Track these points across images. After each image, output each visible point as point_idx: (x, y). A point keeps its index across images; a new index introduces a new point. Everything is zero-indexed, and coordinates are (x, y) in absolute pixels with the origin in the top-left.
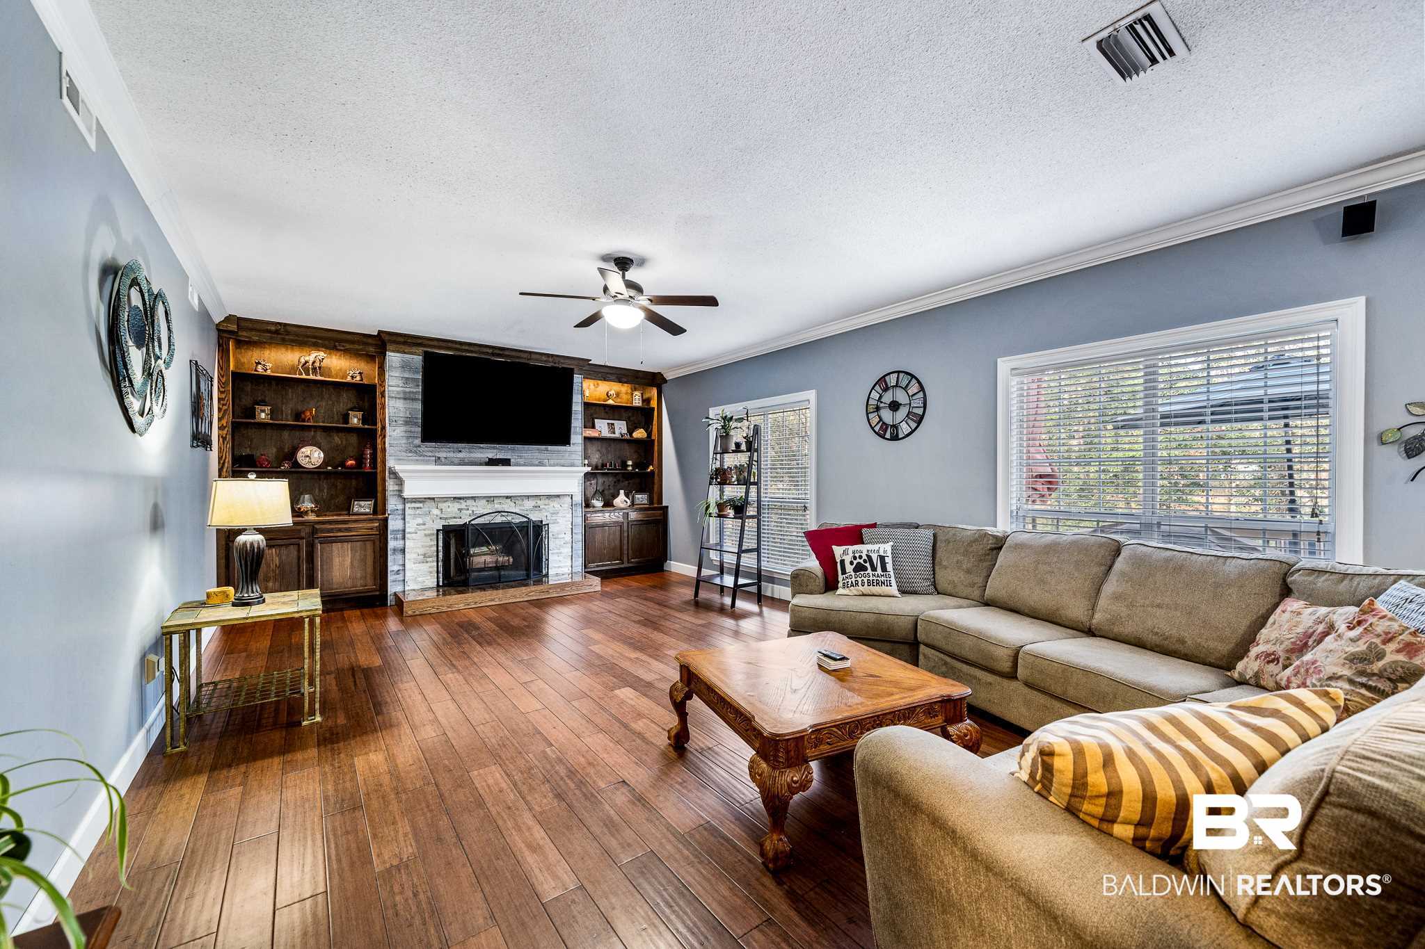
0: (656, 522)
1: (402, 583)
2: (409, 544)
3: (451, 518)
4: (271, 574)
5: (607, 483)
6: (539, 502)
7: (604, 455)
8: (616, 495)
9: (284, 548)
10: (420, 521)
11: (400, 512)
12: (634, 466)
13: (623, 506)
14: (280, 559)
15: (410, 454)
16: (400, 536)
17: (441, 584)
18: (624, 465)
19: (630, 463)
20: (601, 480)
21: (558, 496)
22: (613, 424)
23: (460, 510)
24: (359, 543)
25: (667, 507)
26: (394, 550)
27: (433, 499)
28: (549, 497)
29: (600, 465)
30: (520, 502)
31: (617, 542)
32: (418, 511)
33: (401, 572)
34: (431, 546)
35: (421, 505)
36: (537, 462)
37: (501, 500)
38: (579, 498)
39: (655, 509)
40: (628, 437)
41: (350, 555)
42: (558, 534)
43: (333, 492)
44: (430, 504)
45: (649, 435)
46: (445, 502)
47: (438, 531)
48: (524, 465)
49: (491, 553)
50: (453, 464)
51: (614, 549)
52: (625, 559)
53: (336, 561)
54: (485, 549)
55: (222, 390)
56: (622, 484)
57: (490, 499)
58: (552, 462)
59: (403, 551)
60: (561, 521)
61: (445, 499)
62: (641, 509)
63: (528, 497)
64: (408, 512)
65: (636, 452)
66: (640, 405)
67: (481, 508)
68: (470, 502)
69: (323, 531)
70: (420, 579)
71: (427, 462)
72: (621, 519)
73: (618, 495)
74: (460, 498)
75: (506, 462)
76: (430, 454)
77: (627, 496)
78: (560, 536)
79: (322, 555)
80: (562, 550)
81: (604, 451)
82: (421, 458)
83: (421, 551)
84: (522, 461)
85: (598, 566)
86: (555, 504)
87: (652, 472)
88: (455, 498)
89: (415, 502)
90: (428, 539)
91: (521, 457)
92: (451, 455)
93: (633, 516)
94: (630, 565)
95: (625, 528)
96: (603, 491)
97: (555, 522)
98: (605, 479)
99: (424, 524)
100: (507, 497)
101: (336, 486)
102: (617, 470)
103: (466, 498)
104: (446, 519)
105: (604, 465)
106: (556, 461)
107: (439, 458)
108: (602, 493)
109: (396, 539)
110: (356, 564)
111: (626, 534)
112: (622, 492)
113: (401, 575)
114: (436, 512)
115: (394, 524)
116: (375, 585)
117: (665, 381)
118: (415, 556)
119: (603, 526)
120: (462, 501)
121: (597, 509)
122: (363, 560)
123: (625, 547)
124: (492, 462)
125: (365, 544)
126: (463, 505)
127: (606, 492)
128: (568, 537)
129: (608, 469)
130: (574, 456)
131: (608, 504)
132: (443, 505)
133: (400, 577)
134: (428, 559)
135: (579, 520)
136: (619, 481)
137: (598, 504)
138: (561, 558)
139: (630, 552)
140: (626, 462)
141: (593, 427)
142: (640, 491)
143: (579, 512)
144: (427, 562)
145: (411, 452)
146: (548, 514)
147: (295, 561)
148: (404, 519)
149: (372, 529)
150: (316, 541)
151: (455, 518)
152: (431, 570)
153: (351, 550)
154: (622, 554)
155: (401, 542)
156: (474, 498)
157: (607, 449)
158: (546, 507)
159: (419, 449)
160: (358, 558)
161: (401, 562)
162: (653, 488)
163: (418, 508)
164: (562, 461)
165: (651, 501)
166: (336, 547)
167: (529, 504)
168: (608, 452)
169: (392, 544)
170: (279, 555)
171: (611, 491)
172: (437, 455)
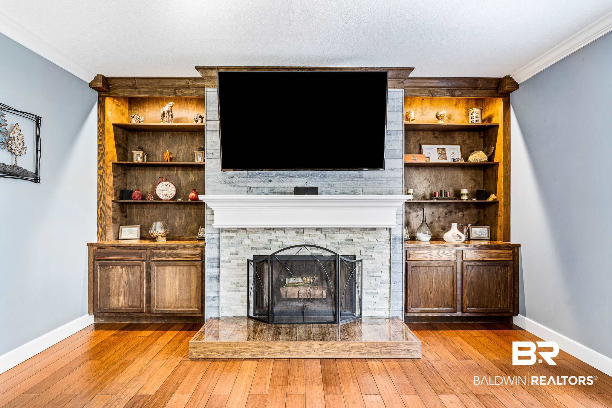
0: (503, 265)
1: (217, 309)
2: (223, 272)
3: (261, 249)
4: (122, 290)
5: (437, 215)
6: (351, 235)
7: (432, 183)
8: (446, 228)
9: (130, 268)
10: (233, 250)
11: (216, 241)
12: (471, 195)
13: (456, 241)
14: (128, 277)
15: (225, 185)
16: (215, 264)
17: (251, 314)
18: (458, 194)
19: (464, 191)
20: (428, 211)
21: (374, 229)
22: (444, 149)
23: (270, 241)
24: (185, 268)
25: (518, 246)
26: (211, 277)
27: (245, 229)
28: (363, 230)
29: (428, 196)
30: (331, 235)
31: (448, 286)
32: (231, 241)
33: (216, 299)
34: (243, 276)
35: (234, 235)
36: (350, 191)
37: (312, 233)
38: (399, 231)
39: (499, 247)
40: (463, 162)
41: (178, 278)
42: (373, 272)
43: (189, 220)
44: (241, 233)
45: (491, 158)
46: (255, 232)
47: (249, 261)
48: (336, 193)
49: (306, 284)
50: (263, 193)
51: (444, 292)
52: (459, 306)
53: (168, 282)
54: (299, 280)
55: (100, 138)
56: (454, 216)
57: (299, 231)
58: (366, 190)
59: (218, 278)
60: (377, 257)
61: (256, 230)
62: (480, 247)
63: (340, 229)
64: (223, 241)
65: (472, 179)
66: (479, 122)
67: (291, 239)
68: (280, 233)
69: (157, 255)
70: (233, 307)
71: (240, 193)
72: (453, 258)
73: (450, 227)
74: (270, 229)
75: (313, 191)
76: (242, 184)
77: (461, 229)
78: (375, 274)
79: (157, 276)
80: (378, 290)
81: (433, 179)
82: (235, 189)
83: (234, 280)
84: (333, 190)
85: (422, 312)
86: (370, 238)
87: (495, 202)
88: (265, 229)
89: (229, 231)
90: (241, 267)
91: (332, 186)
92: (262, 185)
93: (470, 255)
94: (465, 314)
95: (459, 269)
96: (432, 223)
97: (371, 258)
98: (434, 209)
99: (237, 254)
100: (317, 229)
101: (191, 216)
102: (450, 199)
103: (275, 229)
104: (257, 249)
105: (432, 195)
106: (371, 190)
107: (250, 188)
108: (430, 226)
109: (212, 267)
110: (183, 287)
111: (459, 277)
112: (454, 225)
113: (216, 302)
114: (247, 242)
115: (210, 253)
116: (198, 308)
117: (516, 86)
118: (228, 284)
119: (429, 266)
120: (271, 232)
121: (422, 244)
122: (189, 284)
123: (459, 292)
124: (299, 191)
125: (190, 269)
126: (273, 235)
127: (436, 224)
128: (385, 277)
129: (437, 199)
130: (392, 184)
131: (436, 238)
132: (253, 236)
133: (215, 304)
134: (241, 288)
135: (399, 258)
136: (451, 212)
137: (424, 237)
138: (376, 300)
139: (465, 298)
140: (460, 191)
141: (420, 152)
142: (477, 224)
143: (399, 248)
144: (239, 291)
145: (225, 182)
146: (362, 248)
147: (138, 279)
148: (219, 248)
149: (195, 255)
150: (153, 264)
151: (265, 248)
152: (243, 299)
153: (179, 273)
154: (453, 300)
155: (216, 270)
156: (283, 229)
157: (435, 176)
158: (359, 241)
159: (232, 180)
160: (184, 281)
161: (216, 290)
162: (496, 221)
163: (231, 237)
164: (378, 190)
165: (492, 237)
166: (168, 269)
167: (341, 237)
168: (438, 180)
169: (208, 271)
170: (127, 274)
171: (442, 223)
172: (249, 185)
